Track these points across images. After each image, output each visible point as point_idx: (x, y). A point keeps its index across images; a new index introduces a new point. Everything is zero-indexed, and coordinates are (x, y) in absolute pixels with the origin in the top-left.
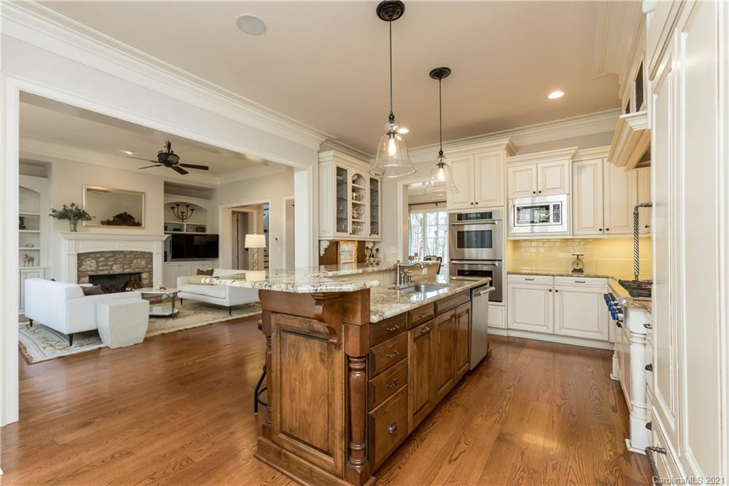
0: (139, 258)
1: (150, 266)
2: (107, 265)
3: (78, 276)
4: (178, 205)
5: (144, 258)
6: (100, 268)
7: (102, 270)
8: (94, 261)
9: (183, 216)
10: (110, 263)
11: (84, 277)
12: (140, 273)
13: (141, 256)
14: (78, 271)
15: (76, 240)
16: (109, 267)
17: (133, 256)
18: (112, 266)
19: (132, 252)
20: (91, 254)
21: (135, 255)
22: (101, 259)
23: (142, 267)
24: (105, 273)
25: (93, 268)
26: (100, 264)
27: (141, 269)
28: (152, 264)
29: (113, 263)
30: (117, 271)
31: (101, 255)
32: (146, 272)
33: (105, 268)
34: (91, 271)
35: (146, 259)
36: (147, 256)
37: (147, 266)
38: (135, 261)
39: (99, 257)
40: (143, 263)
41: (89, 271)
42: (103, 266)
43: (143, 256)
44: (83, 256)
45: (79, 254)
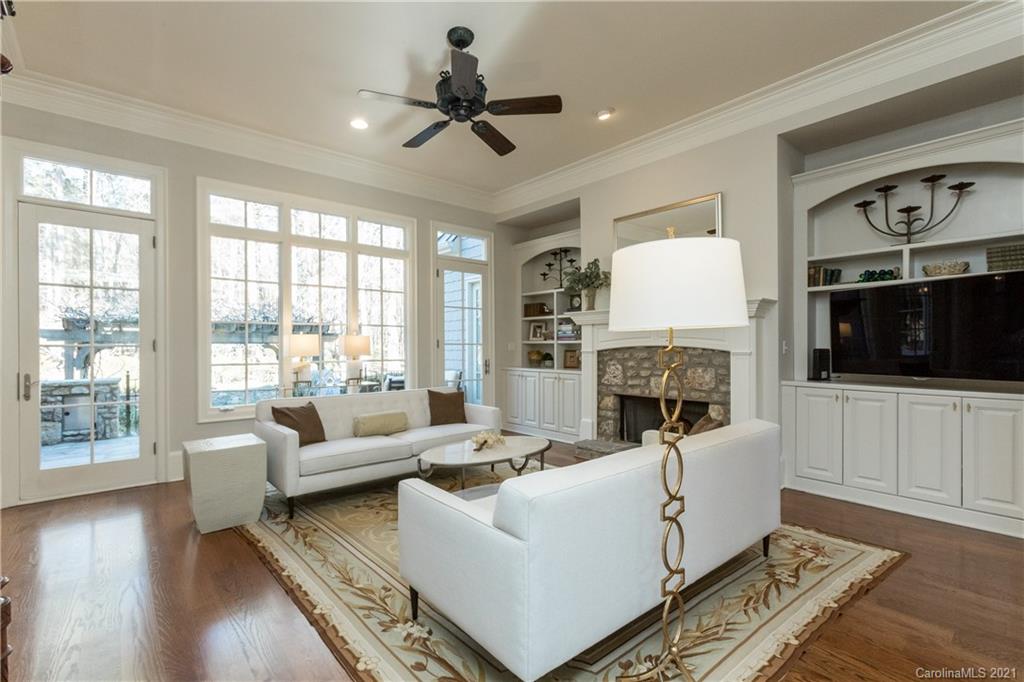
0: (700, 364)
1: (723, 388)
2: (637, 376)
3: (599, 393)
4: (886, 187)
5: (710, 364)
6: (630, 383)
7: (632, 386)
8: (620, 367)
9: (909, 224)
10: (643, 373)
11: (609, 396)
12: (706, 405)
13: (704, 360)
14: (599, 383)
15: (593, 325)
16: (643, 382)
17: (686, 358)
18: (648, 379)
19: (685, 348)
20: (617, 354)
21: (690, 356)
22: (631, 364)
23: (706, 388)
24: (636, 392)
25: (618, 381)
26: (629, 374)
27: (703, 395)
28: (729, 384)
29: (649, 372)
30: (656, 390)
31: (631, 355)
32: (716, 403)
33: (635, 382)
34: (617, 385)
35: (717, 367)
36: (717, 360)
37: (717, 386)
38: (689, 373)
39: (625, 360)
40: (707, 378)
41: (613, 386)
42: (632, 377)
43: (710, 361)
44: (607, 355)
45: (600, 353)
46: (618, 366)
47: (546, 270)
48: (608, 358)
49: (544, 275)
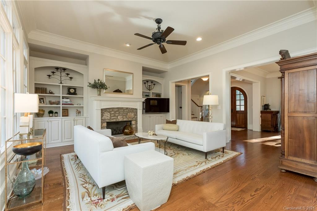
0: (131, 112)
2: (115, 116)
3: (101, 122)
4: (148, 81)
5: (133, 112)
6: (112, 118)
7: (113, 119)
8: (109, 114)
9: (150, 88)
10: (116, 115)
11: (104, 123)
12: (131, 121)
14: (101, 119)
15: (100, 100)
16: (116, 117)
17: (127, 111)
19: (127, 108)
20: (107, 110)
21: (129, 110)
22: (112, 112)
23: (132, 117)
24: (114, 120)
25: (108, 118)
26: (112, 116)
27: (132, 119)
28: (137, 116)
29: (118, 115)
30: (120, 119)
31: (113, 110)
32: (134, 120)
33: (114, 118)
34: (108, 119)
35: (134, 112)
36: (135, 111)
37: (134, 117)
38: (129, 114)
39: (111, 111)
40: (132, 115)
41: (106, 120)
42: (113, 116)
43: (133, 111)
44: (104, 110)
45: (102, 110)
46: (108, 113)
47: (51, 74)
48: (104, 111)
49: (49, 76)
